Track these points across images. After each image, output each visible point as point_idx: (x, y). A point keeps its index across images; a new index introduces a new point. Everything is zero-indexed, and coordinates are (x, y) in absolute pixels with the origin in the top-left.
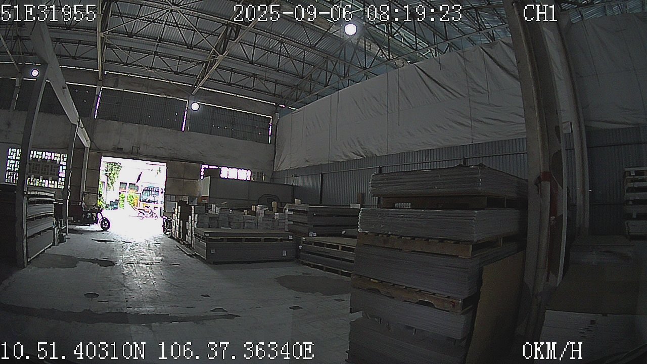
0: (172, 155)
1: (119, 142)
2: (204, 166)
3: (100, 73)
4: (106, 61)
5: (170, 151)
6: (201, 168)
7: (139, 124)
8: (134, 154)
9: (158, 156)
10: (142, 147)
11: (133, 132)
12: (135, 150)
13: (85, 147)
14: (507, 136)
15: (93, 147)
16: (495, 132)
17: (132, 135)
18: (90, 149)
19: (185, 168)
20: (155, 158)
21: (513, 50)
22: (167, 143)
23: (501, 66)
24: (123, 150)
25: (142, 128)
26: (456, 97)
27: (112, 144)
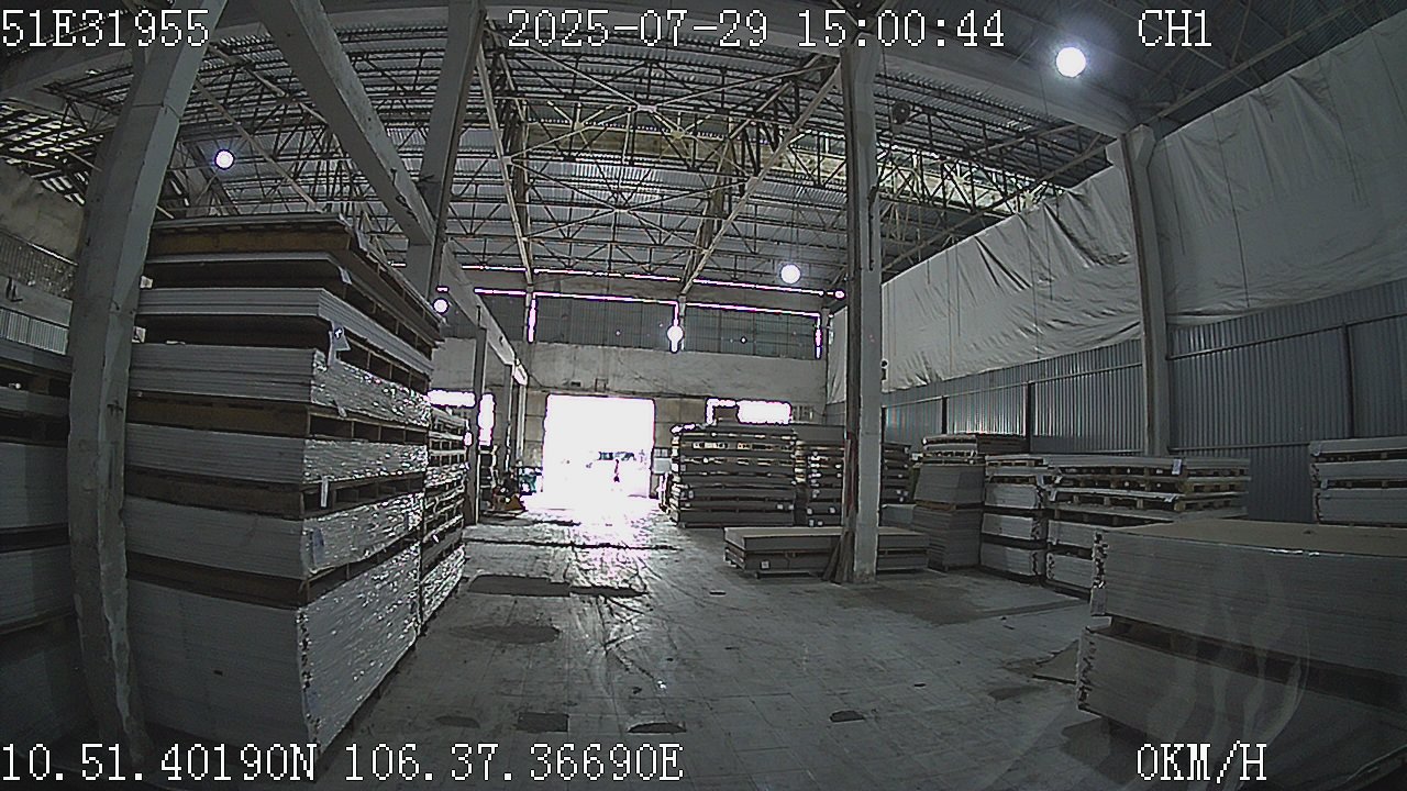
0: (660, 389)
1: (574, 375)
2: (712, 403)
3: (528, 274)
4: (534, 256)
5: (656, 383)
6: (707, 405)
7: (603, 345)
8: (600, 390)
9: (637, 391)
10: (611, 379)
11: (591, 360)
12: (600, 385)
13: (519, 385)
15: (532, 384)
16: (1064, 342)
17: (594, 362)
18: (527, 387)
19: (681, 407)
20: (634, 394)
21: (1085, 205)
22: (649, 371)
23: (1069, 236)
24: (582, 385)
25: (610, 352)
26: (1023, 288)
27: (563, 377)
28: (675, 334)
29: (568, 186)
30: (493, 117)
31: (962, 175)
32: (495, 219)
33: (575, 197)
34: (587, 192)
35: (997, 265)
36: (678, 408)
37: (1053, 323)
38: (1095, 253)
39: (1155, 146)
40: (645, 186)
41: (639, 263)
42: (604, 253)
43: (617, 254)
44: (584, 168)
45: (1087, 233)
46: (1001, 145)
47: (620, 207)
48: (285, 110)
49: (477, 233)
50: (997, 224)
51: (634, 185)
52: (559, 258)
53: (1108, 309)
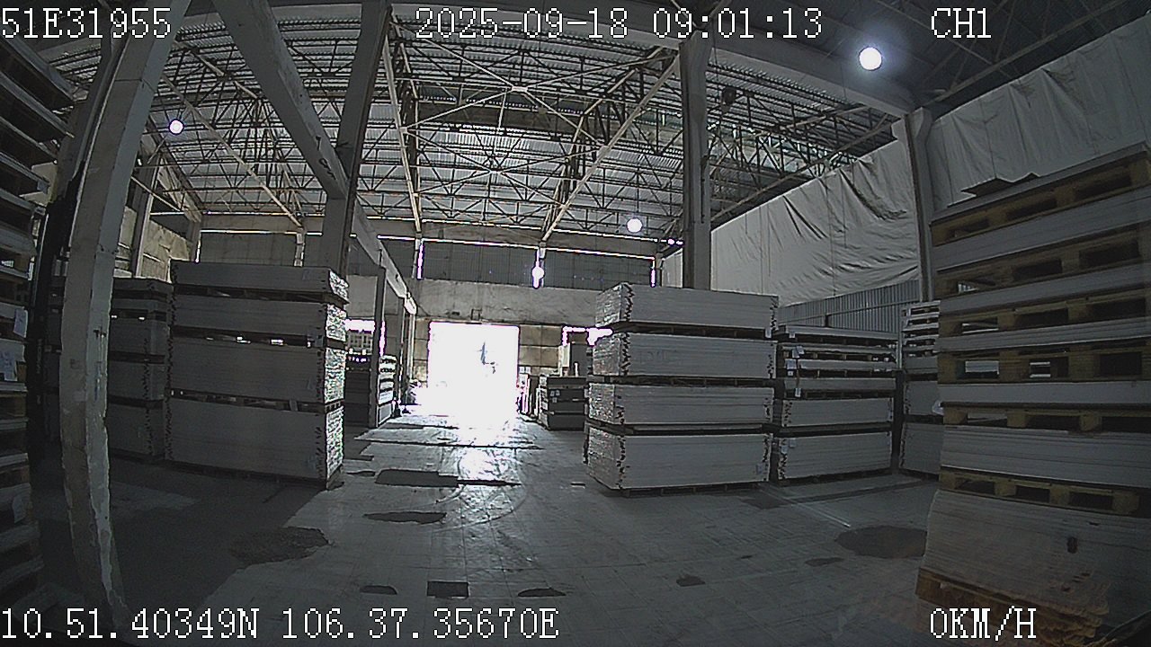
0: (524, 318)
1: (454, 306)
2: (566, 329)
3: (418, 224)
4: (422, 209)
5: (522, 313)
6: (562, 332)
7: (478, 282)
8: (475, 318)
9: (506, 320)
10: (484, 310)
11: (467, 294)
12: (476, 314)
13: (409, 314)
14: (865, 286)
15: (420, 312)
16: (855, 282)
17: (471, 295)
18: (416, 315)
19: (542, 333)
20: (503, 322)
21: (871, 172)
22: (516, 303)
23: (859, 196)
24: (461, 314)
25: (483, 287)
26: (820, 237)
27: (445, 308)
28: (538, 273)
29: (453, 152)
30: (393, 94)
31: (773, 145)
32: (391, 178)
33: (457, 161)
34: (467, 156)
35: (799, 219)
36: (540, 333)
37: (844, 266)
38: (881, 210)
39: (932, 125)
40: (515, 153)
41: (508, 215)
42: (480, 207)
43: (491, 208)
44: (466, 137)
45: (873, 193)
46: (805, 122)
47: (493, 169)
48: (222, 88)
49: (377, 189)
50: (802, 186)
51: (505, 152)
52: (443, 210)
53: (891, 255)
